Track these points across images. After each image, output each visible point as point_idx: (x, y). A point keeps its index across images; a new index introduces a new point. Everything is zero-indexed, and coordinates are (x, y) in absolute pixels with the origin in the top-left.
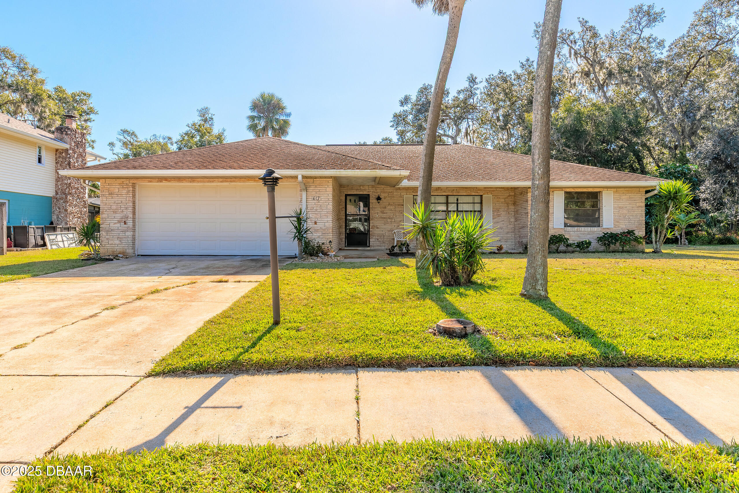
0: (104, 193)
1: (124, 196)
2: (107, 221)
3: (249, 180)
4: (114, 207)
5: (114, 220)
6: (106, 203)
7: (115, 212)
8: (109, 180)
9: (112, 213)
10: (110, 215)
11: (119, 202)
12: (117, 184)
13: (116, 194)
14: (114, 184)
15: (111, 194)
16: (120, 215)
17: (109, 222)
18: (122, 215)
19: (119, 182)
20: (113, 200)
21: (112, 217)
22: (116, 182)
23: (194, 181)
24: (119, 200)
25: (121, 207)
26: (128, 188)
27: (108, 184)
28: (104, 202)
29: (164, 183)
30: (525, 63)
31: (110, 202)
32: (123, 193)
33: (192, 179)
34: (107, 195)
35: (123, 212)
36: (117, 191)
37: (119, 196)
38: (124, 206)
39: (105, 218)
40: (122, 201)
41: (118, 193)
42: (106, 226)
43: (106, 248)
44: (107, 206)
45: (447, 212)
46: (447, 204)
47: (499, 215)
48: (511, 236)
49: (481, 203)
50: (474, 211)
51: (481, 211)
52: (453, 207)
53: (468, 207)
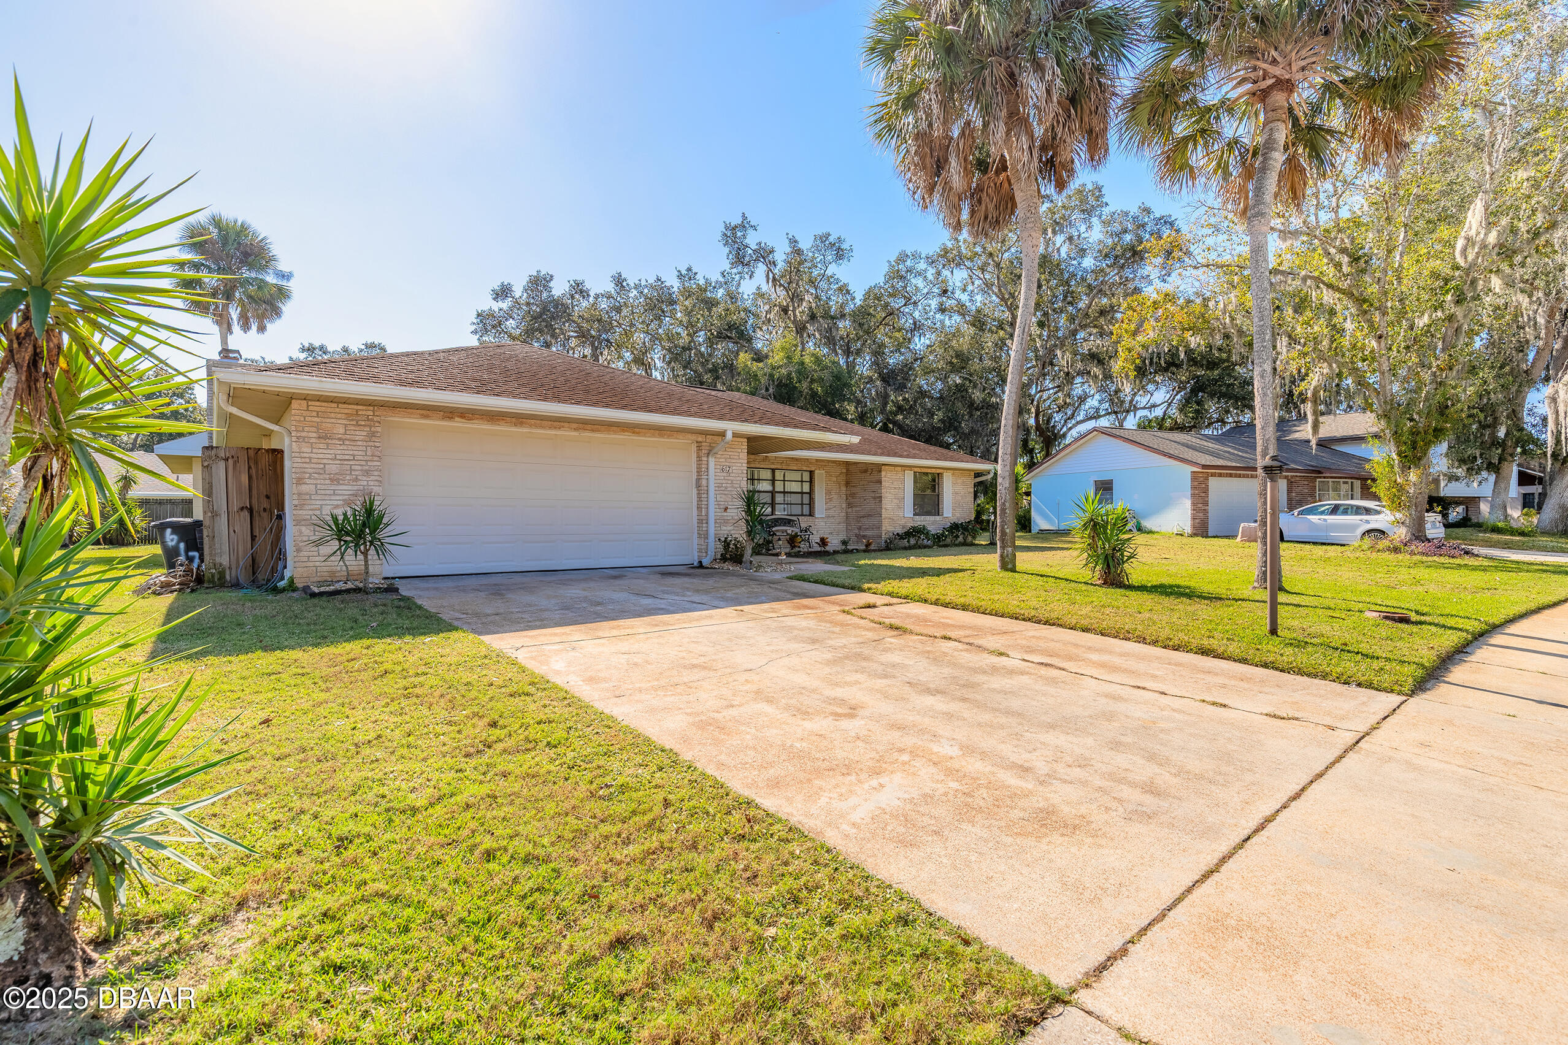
0: (304, 434)
1: (360, 443)
2: (314, 502)
3: (624, 431)
4: (333, 468)
5: (333, 498)
6: (310, 458)
7: (335, 480)
8: (318, 403)
9: (328, 482)
10: (323, 487)
11: (347, 457)
12: (339, 416)
13: (340, 439)
14: (333, 415)
15: (325, 438)
16: (350, 488)
17: (321, 502)
18: (356, 488)
19: (346, 411)
20: (328, 451)
21: (328, 492)
22: (337, 410)
23: (521, 424)
24: (346, 452)
25: (351, 470)
26: (370, 427)
27: (315, 414)
28: (307, 455)
29: (458, 423)
30: (684, 272)
31: (321, 456)
32: (357, 438)
33: (519, 419)
34: (313, 440)
35: (356, 480)
36: (342, 431)
37: (347, 442)
38: (359, 468)
39: (307, 494)
40: (354, 456)
41: (344, 437)
42: (311, 512)
43: (311, 564)
44: (313, 466)
45: (773, 493)
46: (773, 481)
47: (831, 499)
48: (843, 527)
49: (811, 481)
50: (802, 493)
51: (811, 493)
52: (779, 487)
53: (795, 487)
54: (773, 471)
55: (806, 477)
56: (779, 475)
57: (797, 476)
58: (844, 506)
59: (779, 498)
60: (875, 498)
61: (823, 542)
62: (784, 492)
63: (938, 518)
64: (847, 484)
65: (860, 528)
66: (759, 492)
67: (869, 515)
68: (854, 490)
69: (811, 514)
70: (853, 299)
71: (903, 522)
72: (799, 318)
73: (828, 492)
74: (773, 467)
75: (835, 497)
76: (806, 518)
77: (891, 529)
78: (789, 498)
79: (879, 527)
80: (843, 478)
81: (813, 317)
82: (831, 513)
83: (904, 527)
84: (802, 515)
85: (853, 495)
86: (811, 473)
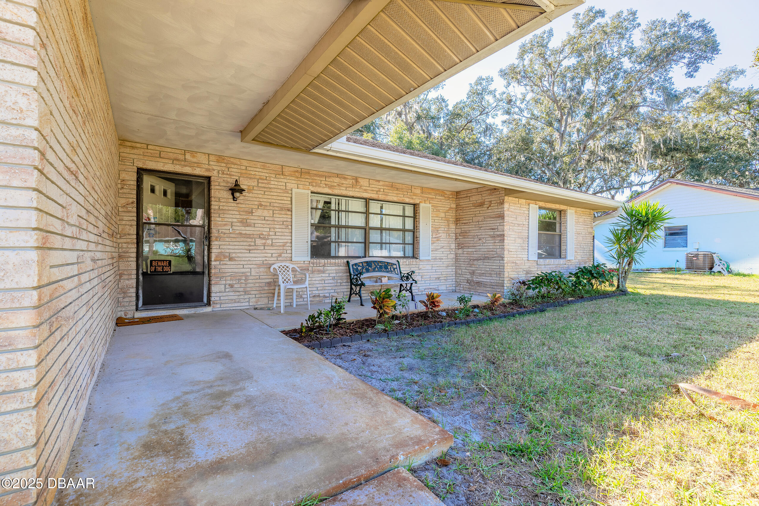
45: (366, 230)
46: (367, 213)
47: (438, 239)
48: (451, 270)
49: (415, 217)
50: (404, 230)
51: (414, 231)
52: (375, 222)
53: (396, 223)
54: (367, 201)
55: (409, 211)
56: (374, 207)
57: (397, 210)
58: (453, 246)
59: (374, 236)
60: (493, 237)
61: (432, 301)
62: (381, 229)
63: (562, 261)
64: (457, 221)
65: (473, 273)
66: (347, 227)
67: (486, 258)
68: (465, 228)
69: (414, 256)
70: (447, 106)
71: (526, 266)
72: (409, 121)
73: (436, 230)
74: (365, 195)
75: (443, 235)
76: (407, 261)
77: (513, 275)
78: (386, 237)
79: (500, 273)
80: (452, 215)
81: (419, 118)
82: (439, 254)
83: (527, 273)
84: (405, 257)
85: (464, 234)
86: (415, 206)
